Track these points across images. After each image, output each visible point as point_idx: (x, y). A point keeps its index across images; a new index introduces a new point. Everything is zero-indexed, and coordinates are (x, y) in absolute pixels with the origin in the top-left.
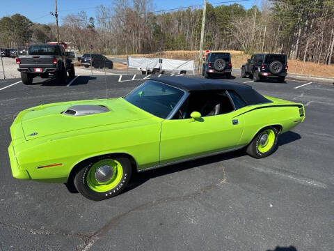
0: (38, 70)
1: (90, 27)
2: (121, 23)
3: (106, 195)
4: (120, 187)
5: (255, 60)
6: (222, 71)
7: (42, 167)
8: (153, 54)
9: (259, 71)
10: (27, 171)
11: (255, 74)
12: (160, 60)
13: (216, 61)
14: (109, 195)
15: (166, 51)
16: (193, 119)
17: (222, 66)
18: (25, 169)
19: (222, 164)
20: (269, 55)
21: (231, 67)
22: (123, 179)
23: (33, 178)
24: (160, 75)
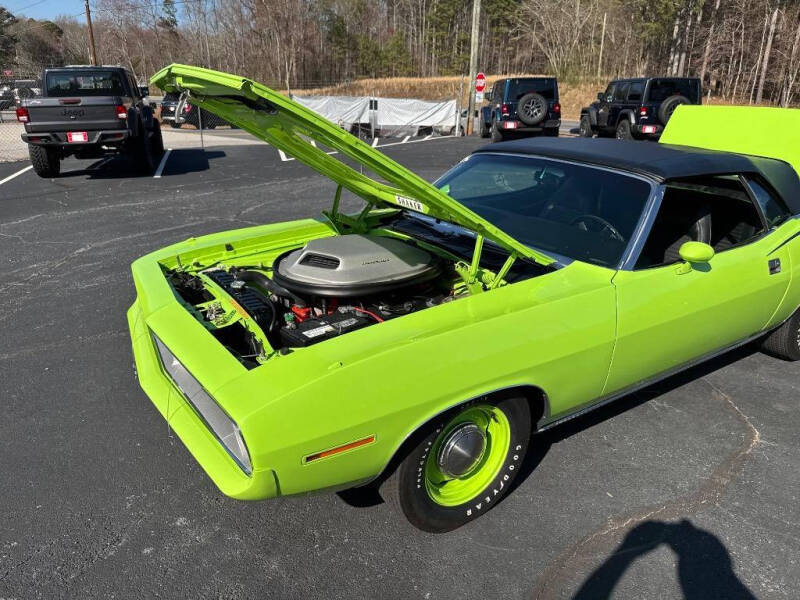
0: (78, 138)
1: (166, 24)
2: (245, 11)
3: (469, 512)
4: (502, 485)
5: (619, 95)
6: (537, 125)
7: (317, 456)
8: (330, 89)
9: (633, 121)
10: (274, 473)
11: (620, 131)
12: (371, 102)
13: (523, 99)
14: (475, 511)
15: (362, 79)
16: (688, 264)
17: (539, 111)
18: (268, 469)
19: (715, 385)
20: (659, 82)
21: (558, 115)
22: (509, 460)
23: (283, 493)
24: (376, 140)
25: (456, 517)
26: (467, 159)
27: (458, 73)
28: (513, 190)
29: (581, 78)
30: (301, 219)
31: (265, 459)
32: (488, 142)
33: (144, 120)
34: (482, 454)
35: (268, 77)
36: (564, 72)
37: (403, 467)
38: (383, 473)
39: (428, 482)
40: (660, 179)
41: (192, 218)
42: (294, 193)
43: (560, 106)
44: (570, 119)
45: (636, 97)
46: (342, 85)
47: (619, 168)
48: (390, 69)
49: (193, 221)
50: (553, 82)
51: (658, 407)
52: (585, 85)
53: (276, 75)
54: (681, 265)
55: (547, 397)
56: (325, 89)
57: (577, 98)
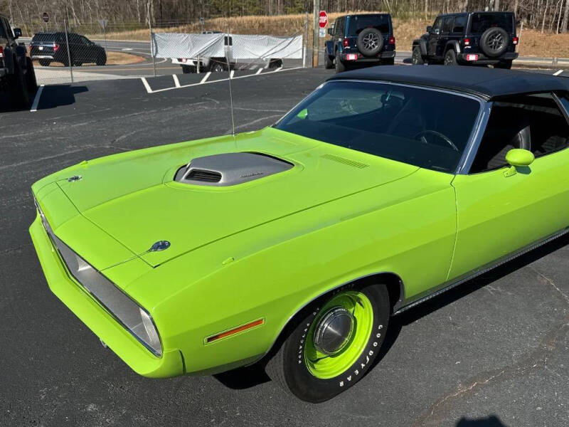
3: (342, 384)
4: (368, 359)
5: (445, 28)
6: (375, 56)
7: (217, 337)
8: (186, 27)
9: (458, 50)
10: (181, 352)
11: (448, 60)
12: (226, 38)
13: (362, 34)
14: (346, 383)
15: (214, 18)
16: (513, 168)
17: (376, 44)
18: (176, 349)
19: (539, 271)
20: (479, 16)
21: (393, 47)
22: (373, 338)
23: (188, 370)
24: (232, 72)
25: (330, 389)
26: (321, 86)
27: (300, 11)
28: (357, 113)
29: (411, 13)
30: (171, 143)
31: (173, 341)
32: (333, 73)
33: (19, 58)
34: (350, 334)
35: (127, 17)
36: (396, 9)
37: (286, 344)
38: (269, 352)
39: (306, 359)
40: (487, 97)
41: (70, 146)
42: (163, 121)
43: (394, 39)
44: (403, 50)
45: (460, 29)
46: (197, 24)
47: (451, 89)
48: (240, 9)
49: (71, 149)
50: (387, 18)
51: (493, 291)
52: (415, 19)
53: (135, 15)
54: (507, 169)
55: (402, 283)
56: (181, 28)
57: (408, 31)
